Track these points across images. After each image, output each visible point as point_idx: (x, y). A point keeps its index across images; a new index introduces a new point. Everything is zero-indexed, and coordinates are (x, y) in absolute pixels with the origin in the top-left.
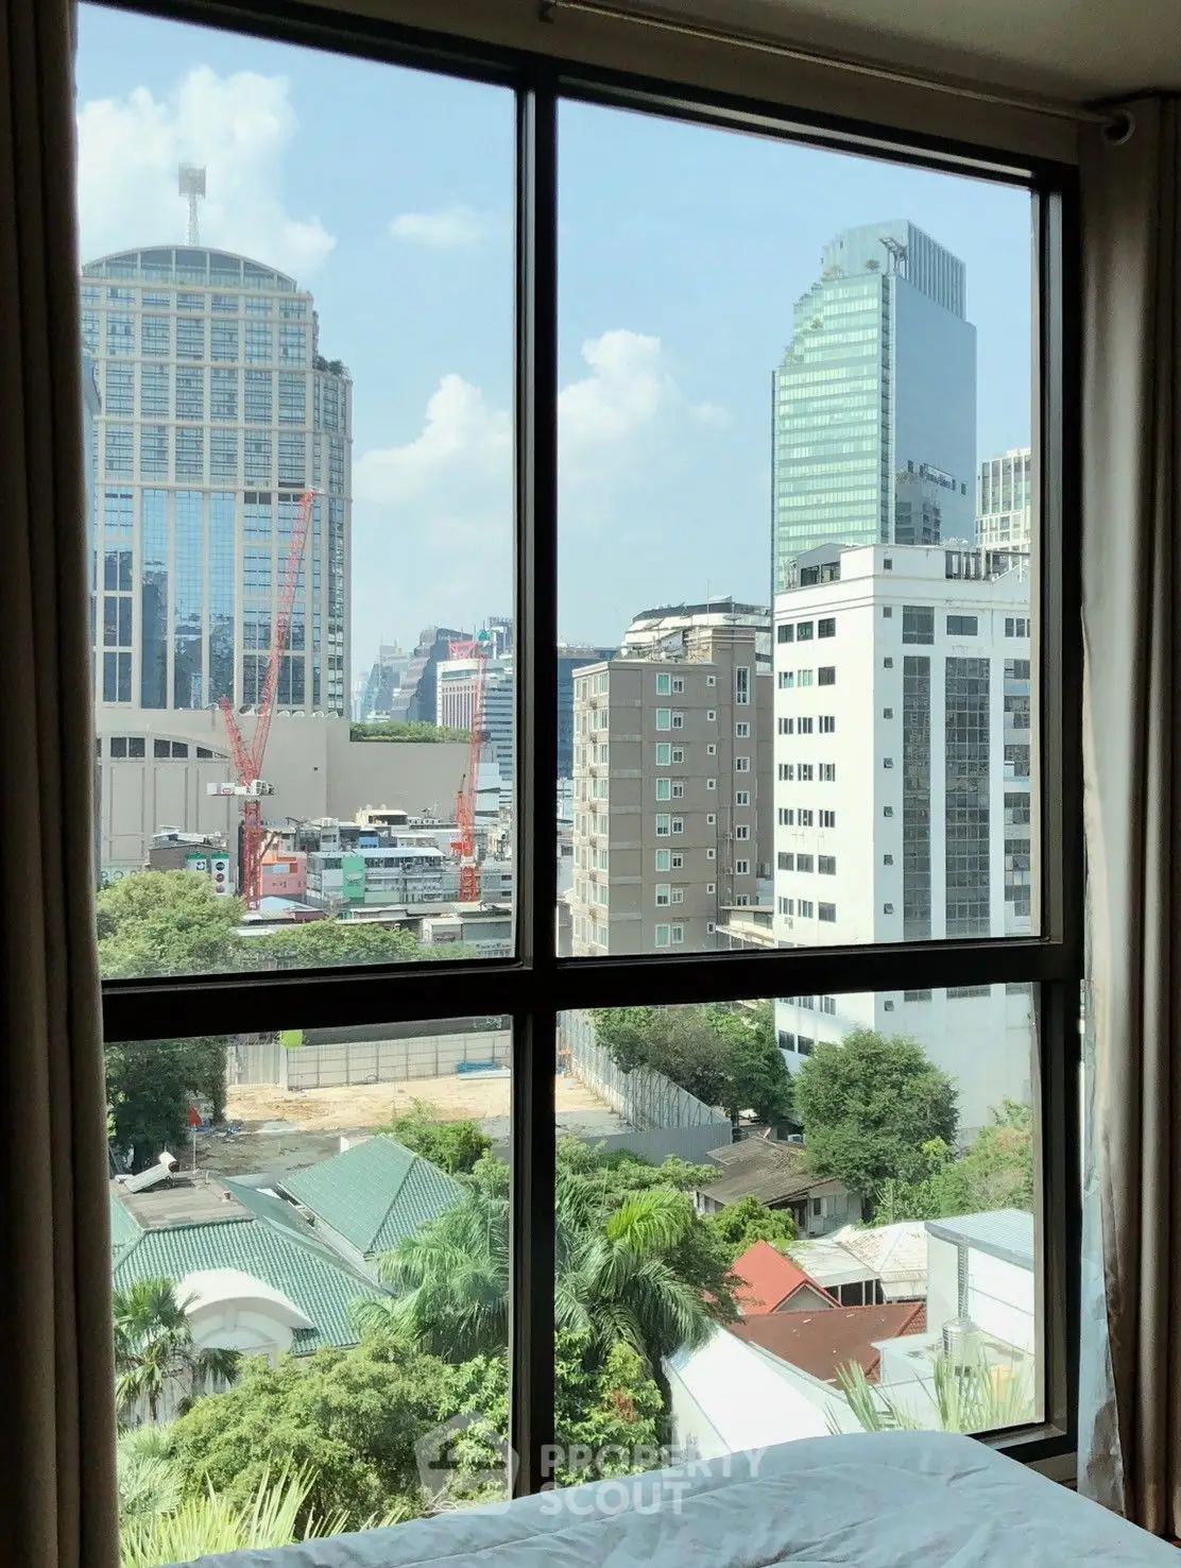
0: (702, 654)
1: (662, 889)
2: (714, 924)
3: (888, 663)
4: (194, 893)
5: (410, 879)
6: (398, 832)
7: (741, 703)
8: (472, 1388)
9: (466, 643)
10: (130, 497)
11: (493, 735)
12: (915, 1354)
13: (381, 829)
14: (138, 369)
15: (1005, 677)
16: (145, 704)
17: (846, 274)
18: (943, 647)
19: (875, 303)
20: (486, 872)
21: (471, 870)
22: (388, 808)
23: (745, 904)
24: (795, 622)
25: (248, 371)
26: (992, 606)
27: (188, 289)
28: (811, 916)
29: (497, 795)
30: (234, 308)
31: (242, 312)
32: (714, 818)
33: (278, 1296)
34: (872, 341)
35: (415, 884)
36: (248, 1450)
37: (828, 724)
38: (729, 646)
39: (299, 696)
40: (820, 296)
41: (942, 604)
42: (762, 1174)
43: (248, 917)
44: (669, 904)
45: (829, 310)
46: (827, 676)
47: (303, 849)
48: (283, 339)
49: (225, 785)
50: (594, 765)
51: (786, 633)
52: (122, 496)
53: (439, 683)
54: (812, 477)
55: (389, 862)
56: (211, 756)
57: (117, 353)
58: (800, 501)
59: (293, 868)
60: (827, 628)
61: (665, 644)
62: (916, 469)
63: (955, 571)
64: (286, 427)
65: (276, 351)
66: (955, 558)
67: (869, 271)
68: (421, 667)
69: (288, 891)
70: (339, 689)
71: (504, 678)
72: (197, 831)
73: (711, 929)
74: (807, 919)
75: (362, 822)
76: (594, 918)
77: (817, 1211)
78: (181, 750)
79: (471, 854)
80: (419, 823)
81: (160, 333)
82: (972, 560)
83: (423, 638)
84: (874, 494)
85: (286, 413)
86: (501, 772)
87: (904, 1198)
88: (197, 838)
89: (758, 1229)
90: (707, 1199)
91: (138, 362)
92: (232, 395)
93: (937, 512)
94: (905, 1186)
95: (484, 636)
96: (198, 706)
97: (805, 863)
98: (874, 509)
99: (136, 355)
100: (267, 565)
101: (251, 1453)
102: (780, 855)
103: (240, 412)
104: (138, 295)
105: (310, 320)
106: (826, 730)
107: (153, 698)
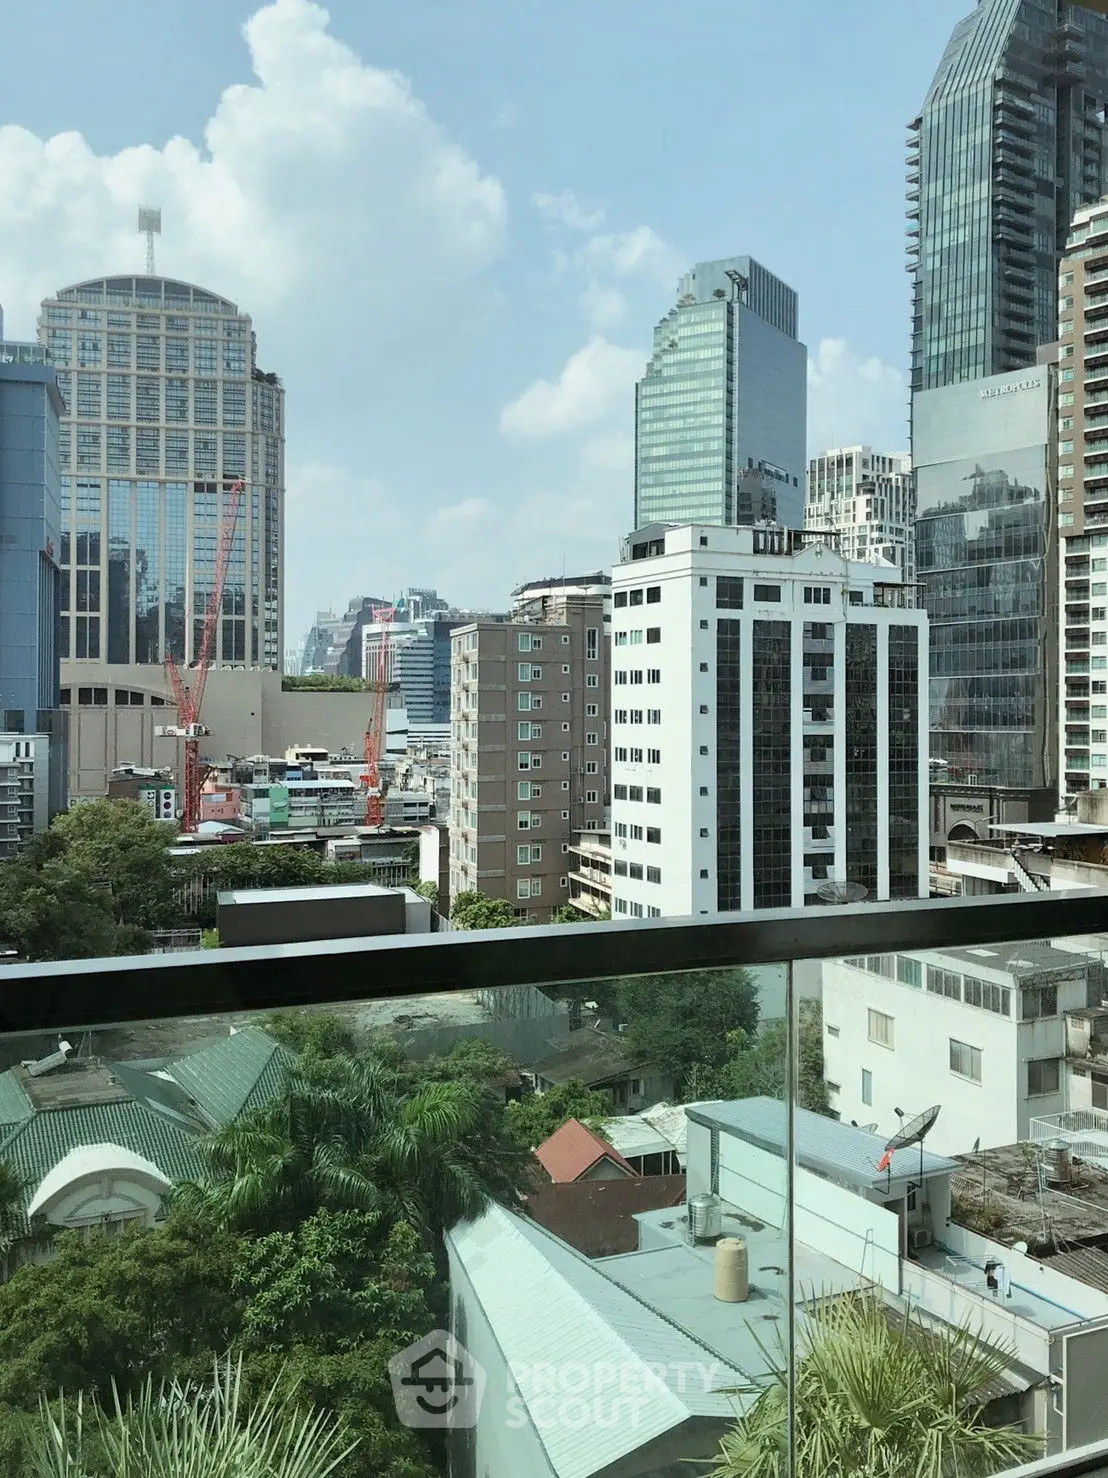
0: (558, 619)
1: (523, 816)
2: (568, 845)
3: (704, 624)
4: (135, 818)
5: (327, 807)
6: (319, 766)
7: (591, 658)
8: (264, 1261)
9: (388, 610)
10: (98, 486)
11: (402, 686)
12: (668, 1225)
13: (305, 764)
14: (104, 380)
15: (804, 637)
16: (111, 660)
17: (698, 301)
18: (750, 612)
19: (721, 326)
20: (391, 800)
21: (376, 798)
22: (313, 747)
23: (594, 828)
24: (628, 590)
25: (197, 381)
26: (794, 577)
27: (146, 311)
28: (641, 838)
29: (404, 736)
30: (185, 329)
31: (192, 332)
32: (568, 756)
33: (150, 1168)
34: (718, 358)
35: (330, 811)
36: (45, 1319)
37: (655, 676)
38: (580, 611)
39: (240, 655)
40: (676, 320)
41: (750, 575)
42: (590, 1059)
43: (181, 839)
44: (529, 828)
45: (683, 332)
46: (654, 635)
47: (239, 781)
48: (226, 354)
49: (169, 728)
50: (466, 710)
51: (620, 599)
52: (92, 486)
53: (364, 643)
54: (671, 472)
55: (309, 792)
56: (163, 703)
57: (87, 365)
58: (658, 491)
59: (229, 798)
60: (654, 595)
61: (527, 609)
62: (755, 465)
63: (761, 547)
64: (230, 428)
65: (220, 364)
66: (761, 536)
67: (717, 299)
68: (349, 630)
69: (222, 817)
70: (274, 648)
71: (416, 639)
72: (151, 767)
73: (565, 849)
74: (638, 841)
75: (290, 759)
76: (466, 840)
77: (636, 1090)
78: (137, 698)
79: (377, 785)
80: (338, 759)
81: (122, 349)
82: (776, 538)
83: (352, 606)
84: (720, 486)
85: (229, 417)
86: (409, 717)
87: (708, 1079)
88: (150, 772)
89: (578, 1108)
90: (543, 1080)
91: (104, 372)
92: (184, 401)
93: (774, 501)
94: (708, 1070)
95: (401, 603)
96: (155, 661)
97: (636, 794)
98: (720, 498)
99: (103, 367)
100: (214, 544)
101: (47, 1323)
102: (616, 786)
103: (191, 414)
104: (104, 317)
105: (249, 338)
106: (654, 682)
107: (117, 656)
